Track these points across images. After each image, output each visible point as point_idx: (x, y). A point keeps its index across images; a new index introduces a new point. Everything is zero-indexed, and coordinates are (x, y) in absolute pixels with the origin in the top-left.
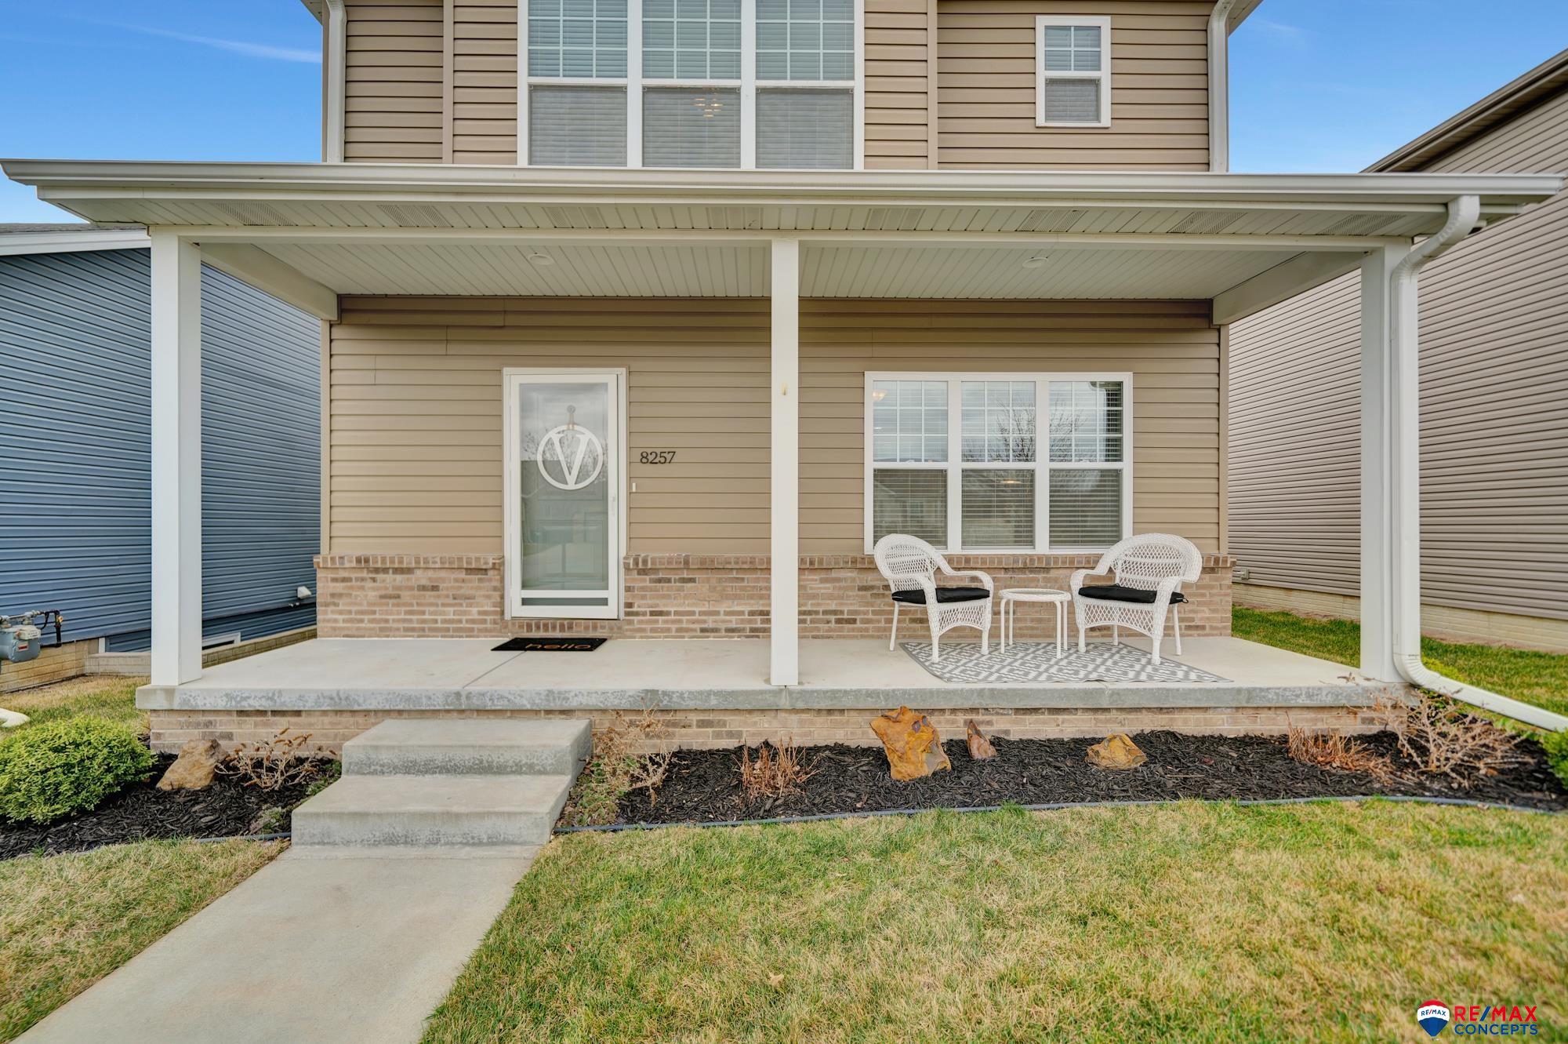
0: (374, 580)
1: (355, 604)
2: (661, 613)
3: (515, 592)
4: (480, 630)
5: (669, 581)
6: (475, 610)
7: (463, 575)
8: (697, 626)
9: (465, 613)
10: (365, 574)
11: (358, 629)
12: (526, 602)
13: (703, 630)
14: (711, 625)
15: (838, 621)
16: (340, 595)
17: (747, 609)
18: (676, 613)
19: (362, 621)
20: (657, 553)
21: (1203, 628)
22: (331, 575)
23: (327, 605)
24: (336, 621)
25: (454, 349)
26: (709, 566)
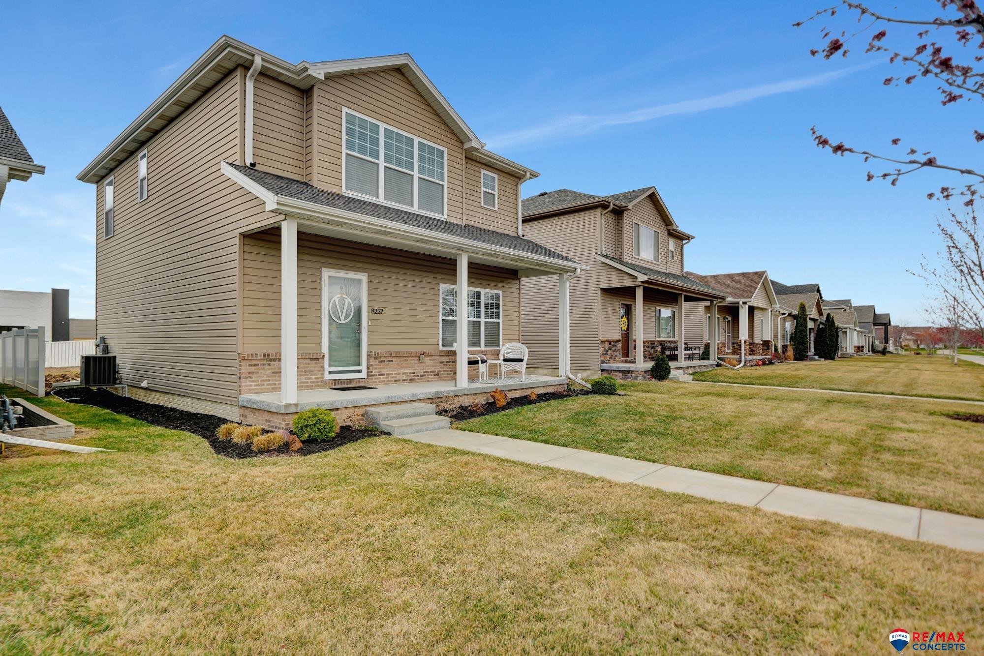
0: (269, 365)
1: (259, 377)
2: (382, 375)
3: (327, 369)
4: (316, 386)
5: (384, 361)
6: (314, 377)
7: (308, 361)
8: (393, 379)
9: (310, 378)
10: (265, 362)
11: (261, 389)
12: (330, 373)
13: (395, 381)
14: (397, 379)
15: (435, 375)
16: (253, 373)
17: (408, 372)
18: (387, 374)
19: (263, 385)
20: (380, 350)
22: (248, 363)
23: (246, 378)
24: (251, 386)
26: (398, 356)
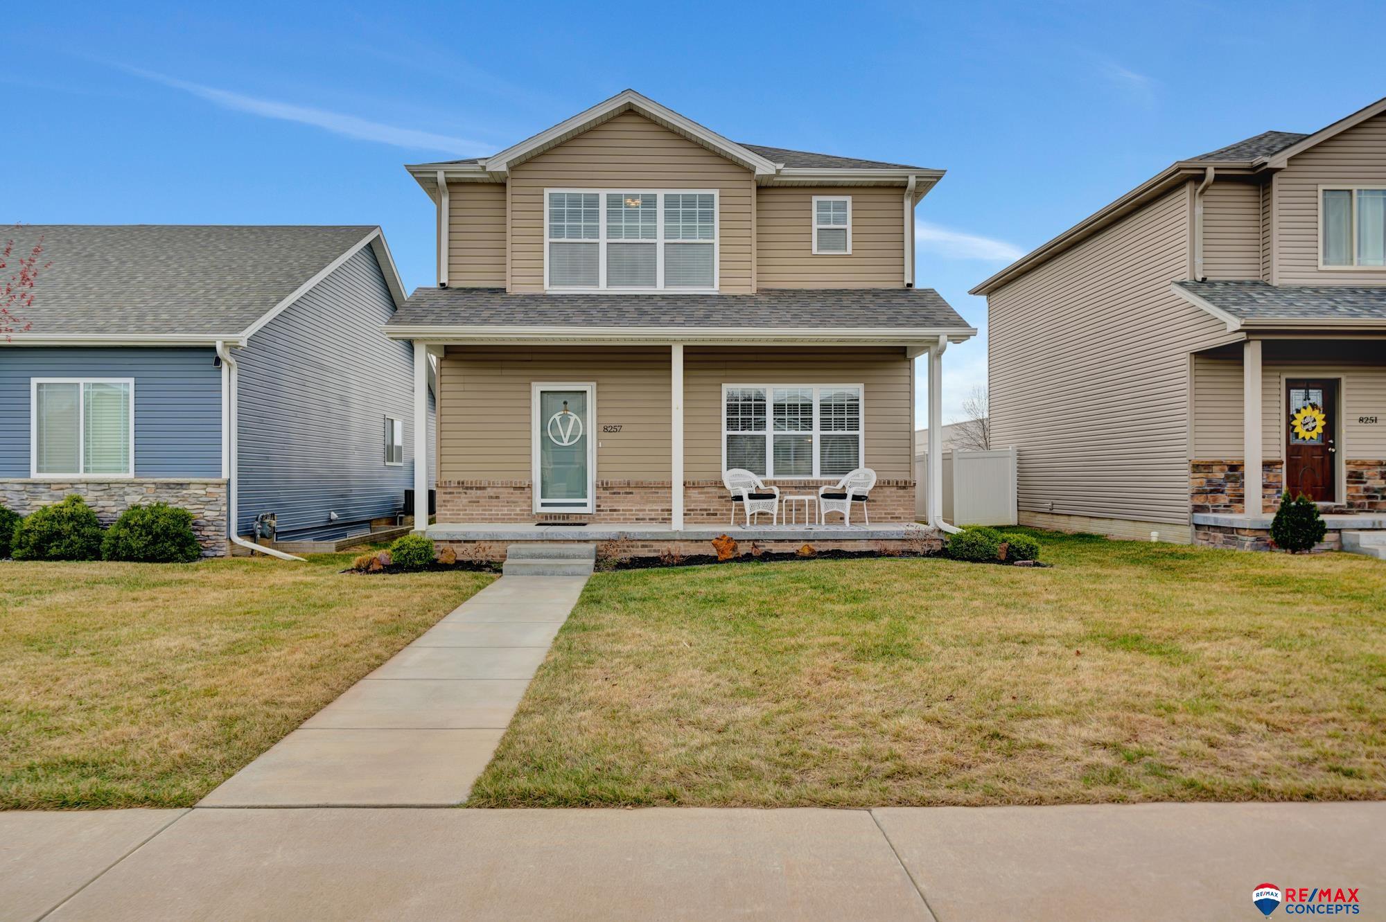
0: (466, 493)
1: (455, 506)
2: (615, 510)
3: (538, 500)
4: (521, 519)
5: (619, 493)
6: (518, 509)
7: (512, 490)
8: (634, 517)
9: (513, 510)
10: (461, 490)
11: (457, 519)
12: (543, 505)
13: (637, 519)
14: (641, 517)
15: (708, 514)
16: (448, 501)
17: (660, 508)
18: (623, 510)
19: (459, 514)
20: (612, 479)
21: (900, 518)
22: (443, 491)
23: (441, 506)
24: (446, 514)
25: (505, 372)
26: (640, 486)
